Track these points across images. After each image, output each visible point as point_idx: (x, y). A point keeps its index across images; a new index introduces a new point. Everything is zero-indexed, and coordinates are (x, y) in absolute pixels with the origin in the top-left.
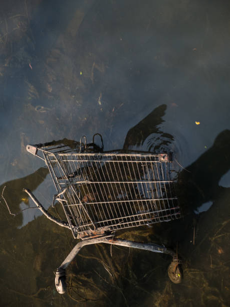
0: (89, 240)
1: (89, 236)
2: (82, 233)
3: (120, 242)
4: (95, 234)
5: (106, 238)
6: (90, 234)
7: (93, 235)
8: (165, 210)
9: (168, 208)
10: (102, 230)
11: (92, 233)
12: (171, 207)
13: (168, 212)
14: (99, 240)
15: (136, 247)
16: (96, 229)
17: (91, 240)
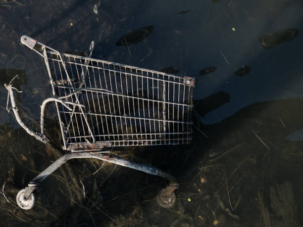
0: (81, 153)
1: (84, 149)
2: (76, 144)
3: (116, 159)
4: (92, 147)
5: (102, 154)
6: (86, 147)
7: (89, 148)
8: (178, 133)
9: (182, 132)
10: (101, 144)
11: (88, 146)
12: (185, 131)
13: (181, 136)
14: (92, 155)
15: (133, 167)
16: (95, 142)
17: (83, 154)
